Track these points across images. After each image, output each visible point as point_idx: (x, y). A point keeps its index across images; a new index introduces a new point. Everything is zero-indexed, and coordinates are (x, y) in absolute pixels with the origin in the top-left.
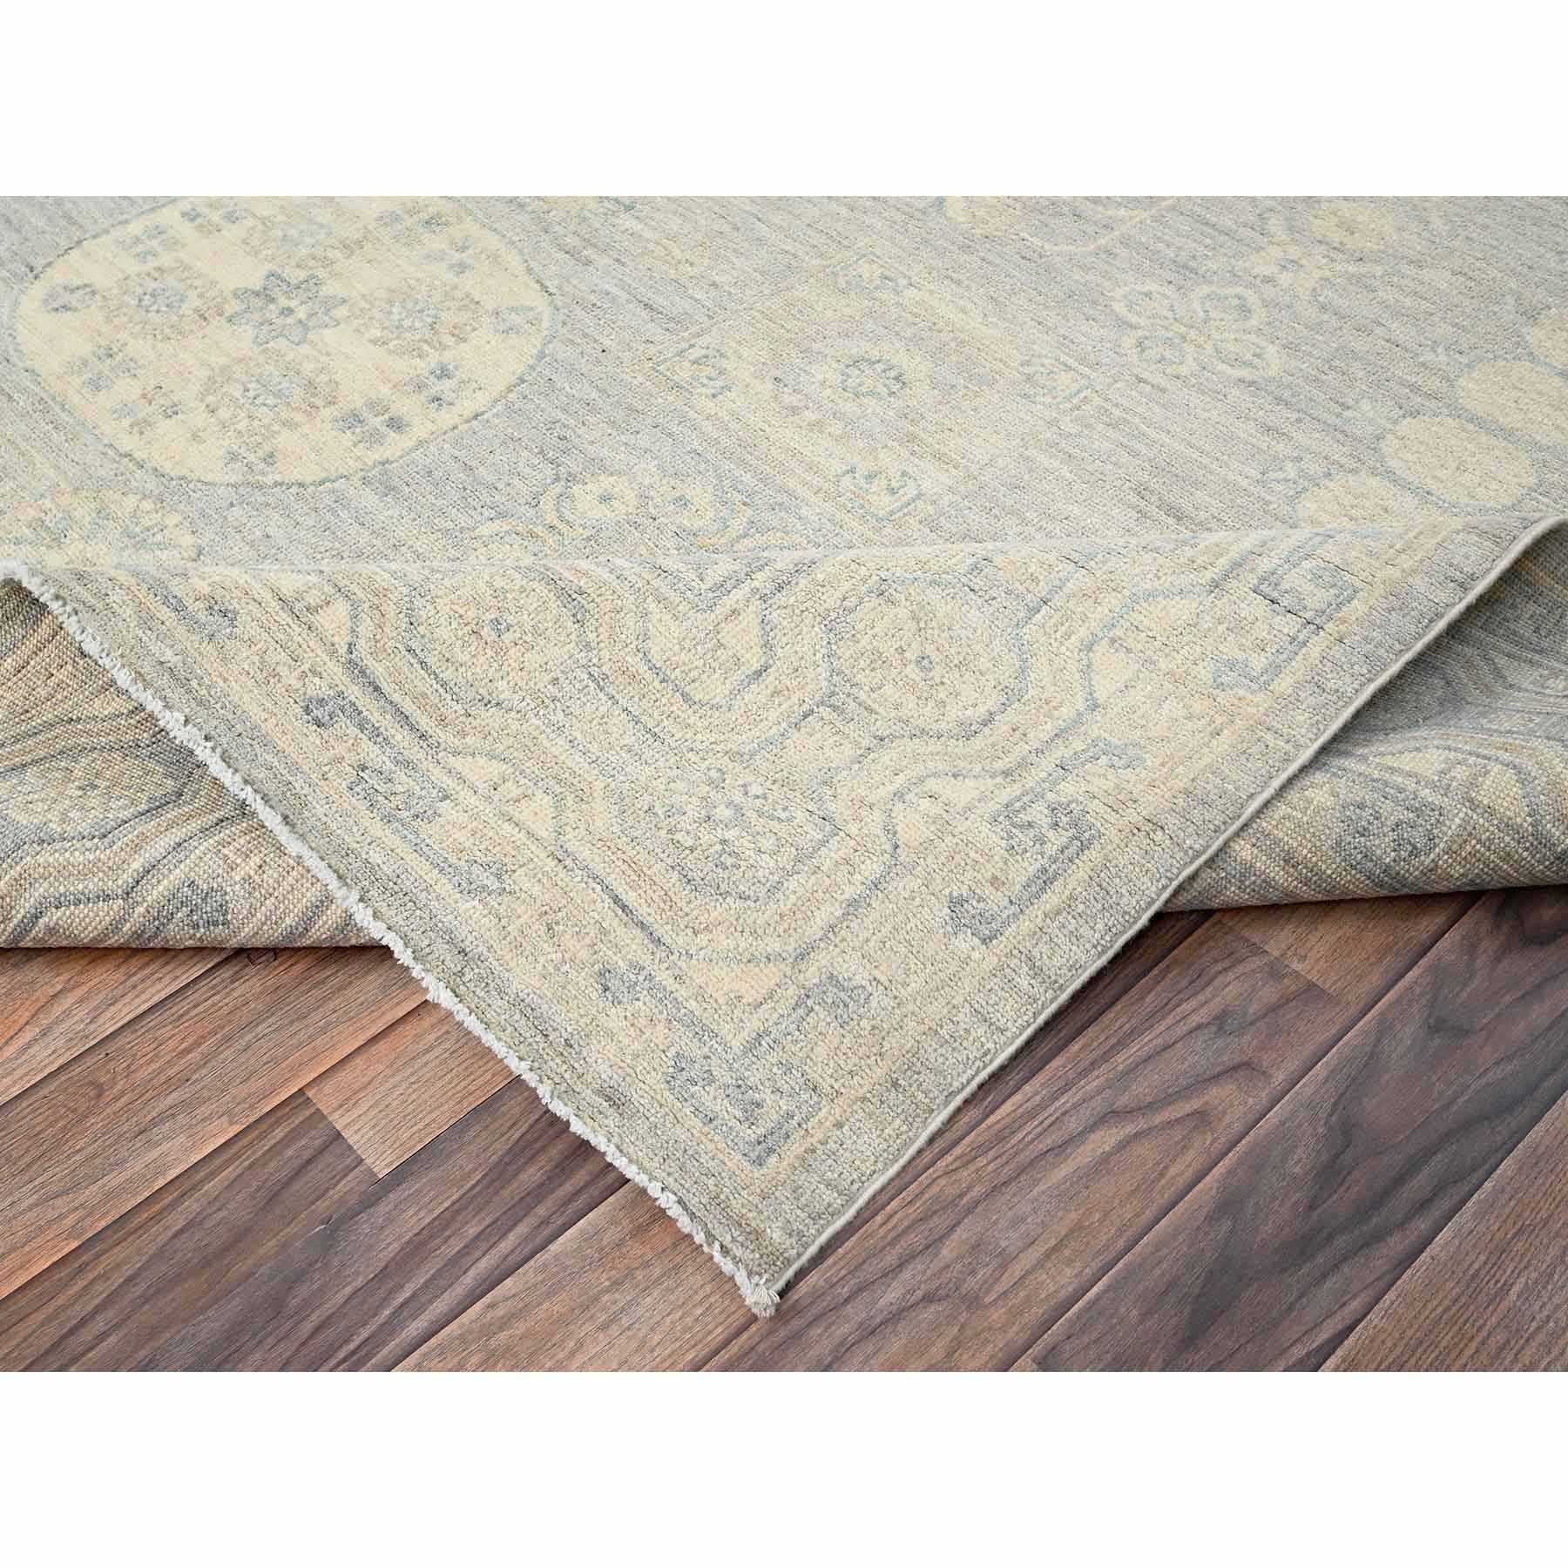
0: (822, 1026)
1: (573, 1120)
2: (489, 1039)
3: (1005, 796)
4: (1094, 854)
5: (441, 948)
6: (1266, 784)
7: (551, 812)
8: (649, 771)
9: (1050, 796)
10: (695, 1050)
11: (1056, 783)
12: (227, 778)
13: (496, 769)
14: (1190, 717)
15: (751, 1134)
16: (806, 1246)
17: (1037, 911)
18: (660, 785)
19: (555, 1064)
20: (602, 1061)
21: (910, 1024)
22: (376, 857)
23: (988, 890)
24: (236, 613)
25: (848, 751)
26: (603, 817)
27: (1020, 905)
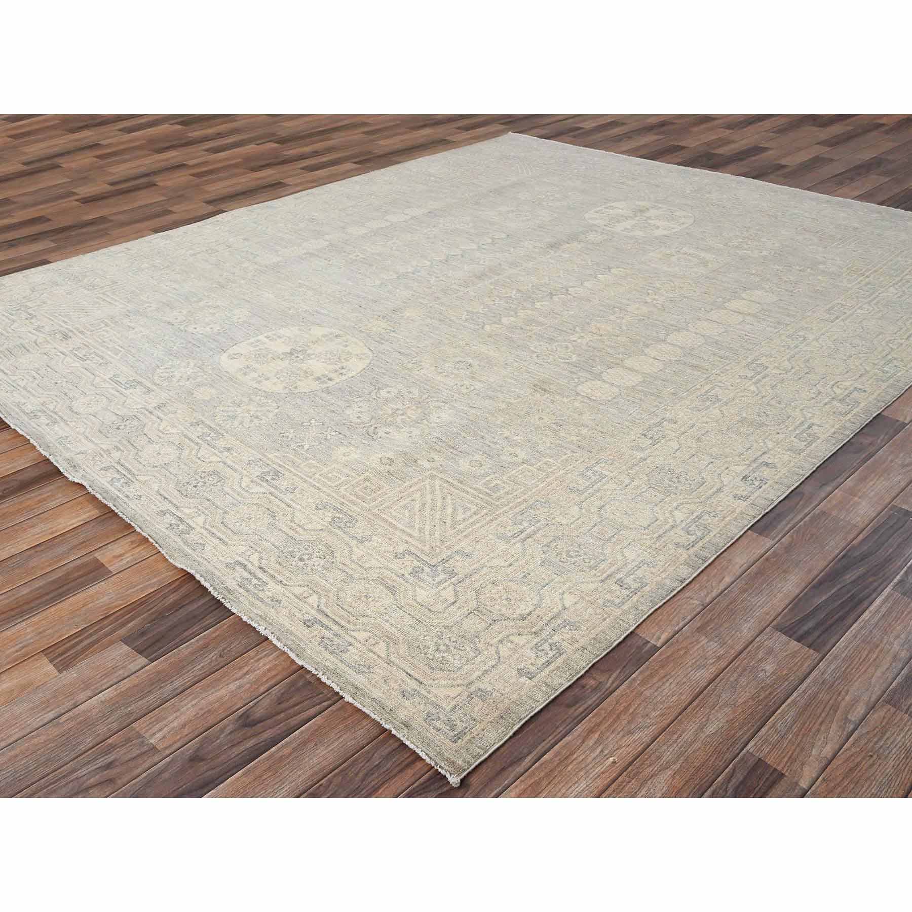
0: (476, 702)
1: (392, 729)
2: (364, 710)
3: (536, 641)
4: (564, 656)
5: (349, 687)
6: (620, 637)
7: (385, 649)
8: (418, 633)
9: (550, 641)
10: (434, 711)
11: (552, 636)
12: (279, 645)
13: (367, 635)
14: (596, 614)
15: (452, 734)
16: (471, 765)
17: (547, 670)
18: (421, 638)
19: (387, 716)
20: (402, 715)
21: (506, 700)
22: (328, 664)
23: (530, 666)
24: (281, 601)
25: (484, 625)
26: (403, 649)
27: (541, 670)
